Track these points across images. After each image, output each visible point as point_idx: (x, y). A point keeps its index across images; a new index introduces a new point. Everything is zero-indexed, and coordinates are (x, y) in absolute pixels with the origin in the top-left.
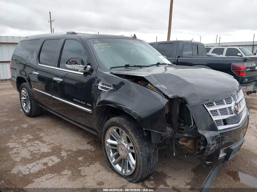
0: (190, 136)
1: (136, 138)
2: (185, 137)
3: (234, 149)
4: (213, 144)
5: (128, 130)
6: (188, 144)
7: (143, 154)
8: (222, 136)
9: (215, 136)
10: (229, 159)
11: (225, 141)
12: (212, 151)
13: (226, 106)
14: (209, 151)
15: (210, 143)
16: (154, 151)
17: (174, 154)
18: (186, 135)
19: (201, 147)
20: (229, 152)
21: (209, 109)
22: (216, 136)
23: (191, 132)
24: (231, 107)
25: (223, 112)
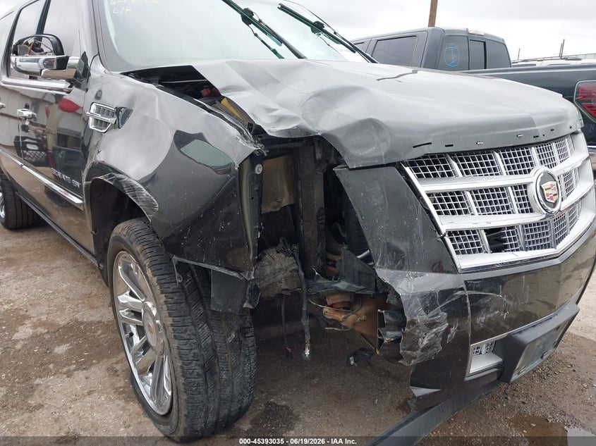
0: (355, 288)
1: (162, 292)
2: (339, 292)
3: (534, 341)
4: (432, 325)
5: (145, 262)
6: (351, 317)
7: (185, 347)
8: (474, 293)
9: (442, 292)
10: (515, 377)
11: (487, 311)
12: (430, 352)
13: (504, 180)
14: (415, 350)
15: (418, 319)
16: (234, 340)
17: (307, 352)
18: (342, 285)
19: (389, 333)
20: (510, 352)
21: (424, 188)
22: (446, 294)
23: (359, 272)
24: (525, 186)
25: (491, 200)
